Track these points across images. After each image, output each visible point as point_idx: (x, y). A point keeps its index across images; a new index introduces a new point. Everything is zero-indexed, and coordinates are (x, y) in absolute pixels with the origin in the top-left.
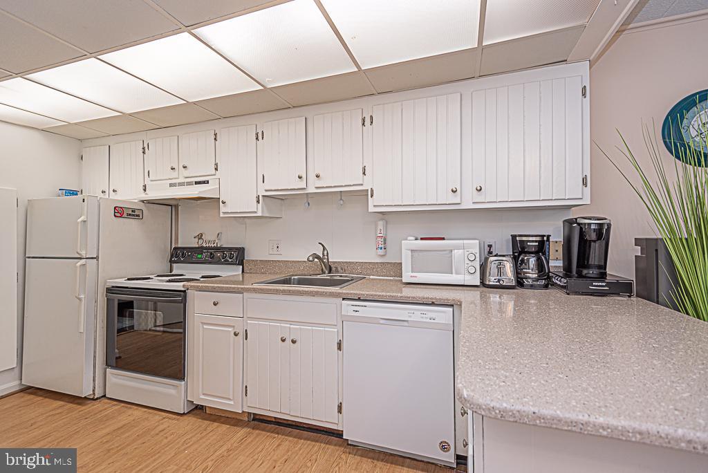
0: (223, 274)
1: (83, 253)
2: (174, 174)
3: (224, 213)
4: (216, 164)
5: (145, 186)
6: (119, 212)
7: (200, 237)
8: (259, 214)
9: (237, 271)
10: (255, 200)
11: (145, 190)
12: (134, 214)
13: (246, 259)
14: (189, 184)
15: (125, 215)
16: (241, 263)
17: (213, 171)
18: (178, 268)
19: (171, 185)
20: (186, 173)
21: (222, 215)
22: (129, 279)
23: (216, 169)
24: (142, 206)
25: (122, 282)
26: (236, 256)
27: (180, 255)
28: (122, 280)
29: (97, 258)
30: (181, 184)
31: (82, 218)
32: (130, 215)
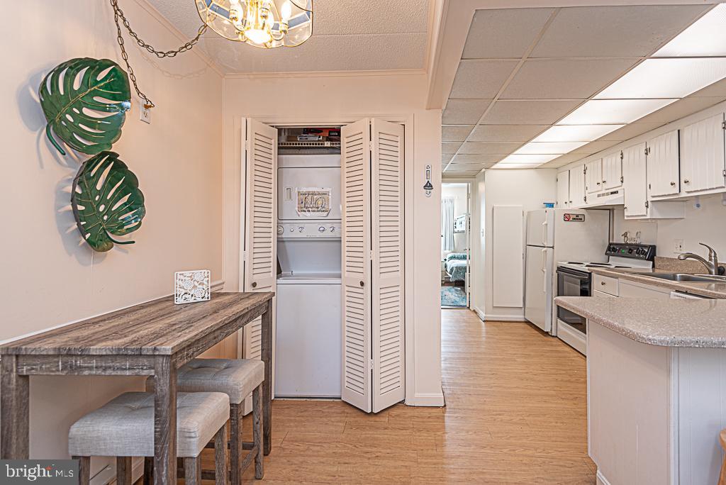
0: (633, 266)
1: (546, 244)
2: (599, 187)
3: (628, 216)
4: (622, 178)
5: (585, 197)
6: (567, 217)
7: (625, 235)
8: (648, 217)
9: (648, 265)
10: (644, 205)
11: (585, 200)
12: (578, 218)
13: (657, 255)
14: (607, 194)
15: (571, 219)
16: (652, 258)
17: (620, 184)
18: (613, 260)
19: (599, 196)
20: (605, 186)
21: (626, 218)
22: (570, 263)
23: (622, 182)
24: (583, 212)
25: (565, 264)
26: (649, 253)
27: (613, 249)
28: (565, 263)
29: (553, 247)
30: (603, 195)
31: (546, 222)
32: (574, 219)
